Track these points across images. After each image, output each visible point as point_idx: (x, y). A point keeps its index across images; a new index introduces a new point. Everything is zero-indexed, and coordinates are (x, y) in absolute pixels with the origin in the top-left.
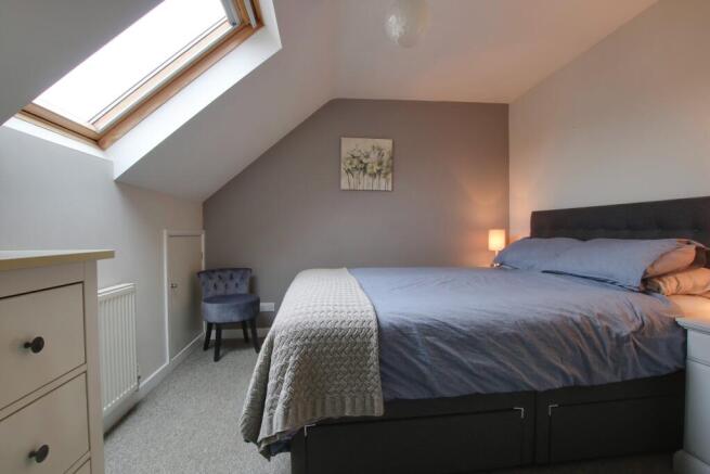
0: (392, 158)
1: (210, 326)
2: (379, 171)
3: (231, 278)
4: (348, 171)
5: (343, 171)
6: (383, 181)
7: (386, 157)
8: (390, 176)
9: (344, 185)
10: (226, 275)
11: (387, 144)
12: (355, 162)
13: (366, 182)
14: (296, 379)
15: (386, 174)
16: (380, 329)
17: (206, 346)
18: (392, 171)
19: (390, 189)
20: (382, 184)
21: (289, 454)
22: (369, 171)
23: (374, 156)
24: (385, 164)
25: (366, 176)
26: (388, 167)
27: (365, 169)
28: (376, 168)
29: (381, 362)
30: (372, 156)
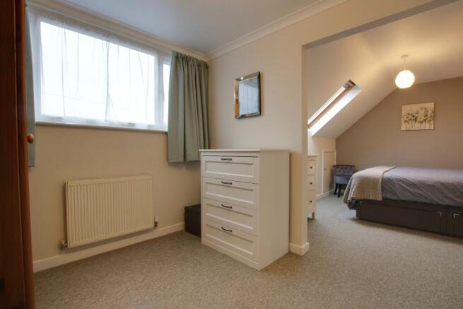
0: (434, 112)
1: (337, 185)
2: (425, 120)
3: (346, 168)
4: (406, 121)
5: (403, 122)
6: (428, 125)
7: (430, 112)
8: (432, 121)
9: (403, 128)
10: (344, 168)
11: (430, 106)
12: (410, 116)
13: (416, 126)
14: (357, 187)
15: (431, 120)
16: (382, 178)
17: (335, 194)
18: (434, 119)
19: (432, 128)
20: (427, 126)
21: (355, 211)
22: (418, 120)
23: (422, 113)
24: (429, 116)
25: (417, 123)
26: (431, 117)
27: (416, 120)
28: (423, 118)
29: (382, 187)
30: (420, 112)
